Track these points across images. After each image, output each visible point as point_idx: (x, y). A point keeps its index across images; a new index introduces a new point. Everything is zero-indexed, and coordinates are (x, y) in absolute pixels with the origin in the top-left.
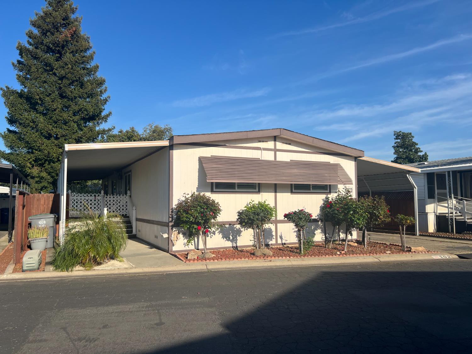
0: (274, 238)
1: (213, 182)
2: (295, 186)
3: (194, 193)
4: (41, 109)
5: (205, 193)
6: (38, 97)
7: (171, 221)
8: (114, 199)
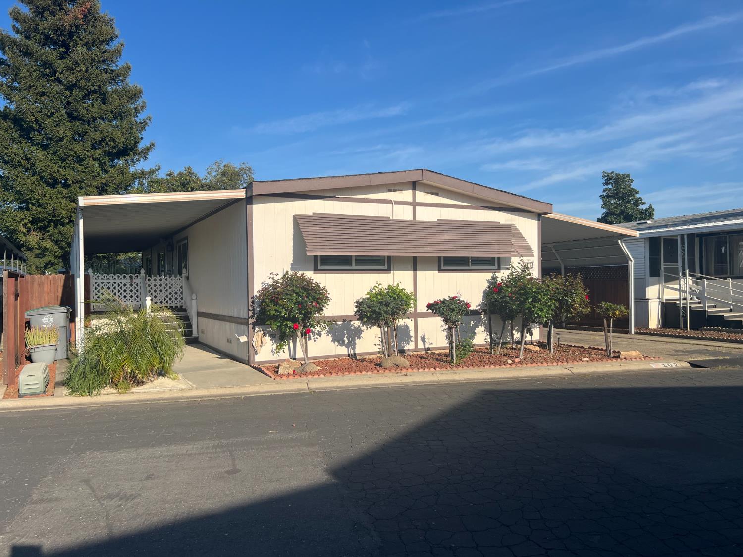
0: (412, 341)
1: (317, 256)
2: (444, 261)
3: (288, 272)
4: (38, 137)
5: (304, 272)
6: (33, 119)
7: (252, 317)
8: (162, 282)
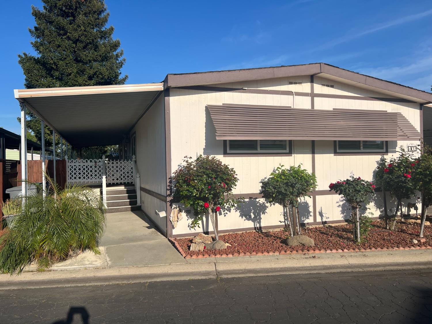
0: (311, 216)
1: (226, 140)
2: (339, 145)
3: (201, 155)
4: (57, 74)
5: (215, 156)
6: (52, 62)
7: (169, 195)
8: (118, 165)
